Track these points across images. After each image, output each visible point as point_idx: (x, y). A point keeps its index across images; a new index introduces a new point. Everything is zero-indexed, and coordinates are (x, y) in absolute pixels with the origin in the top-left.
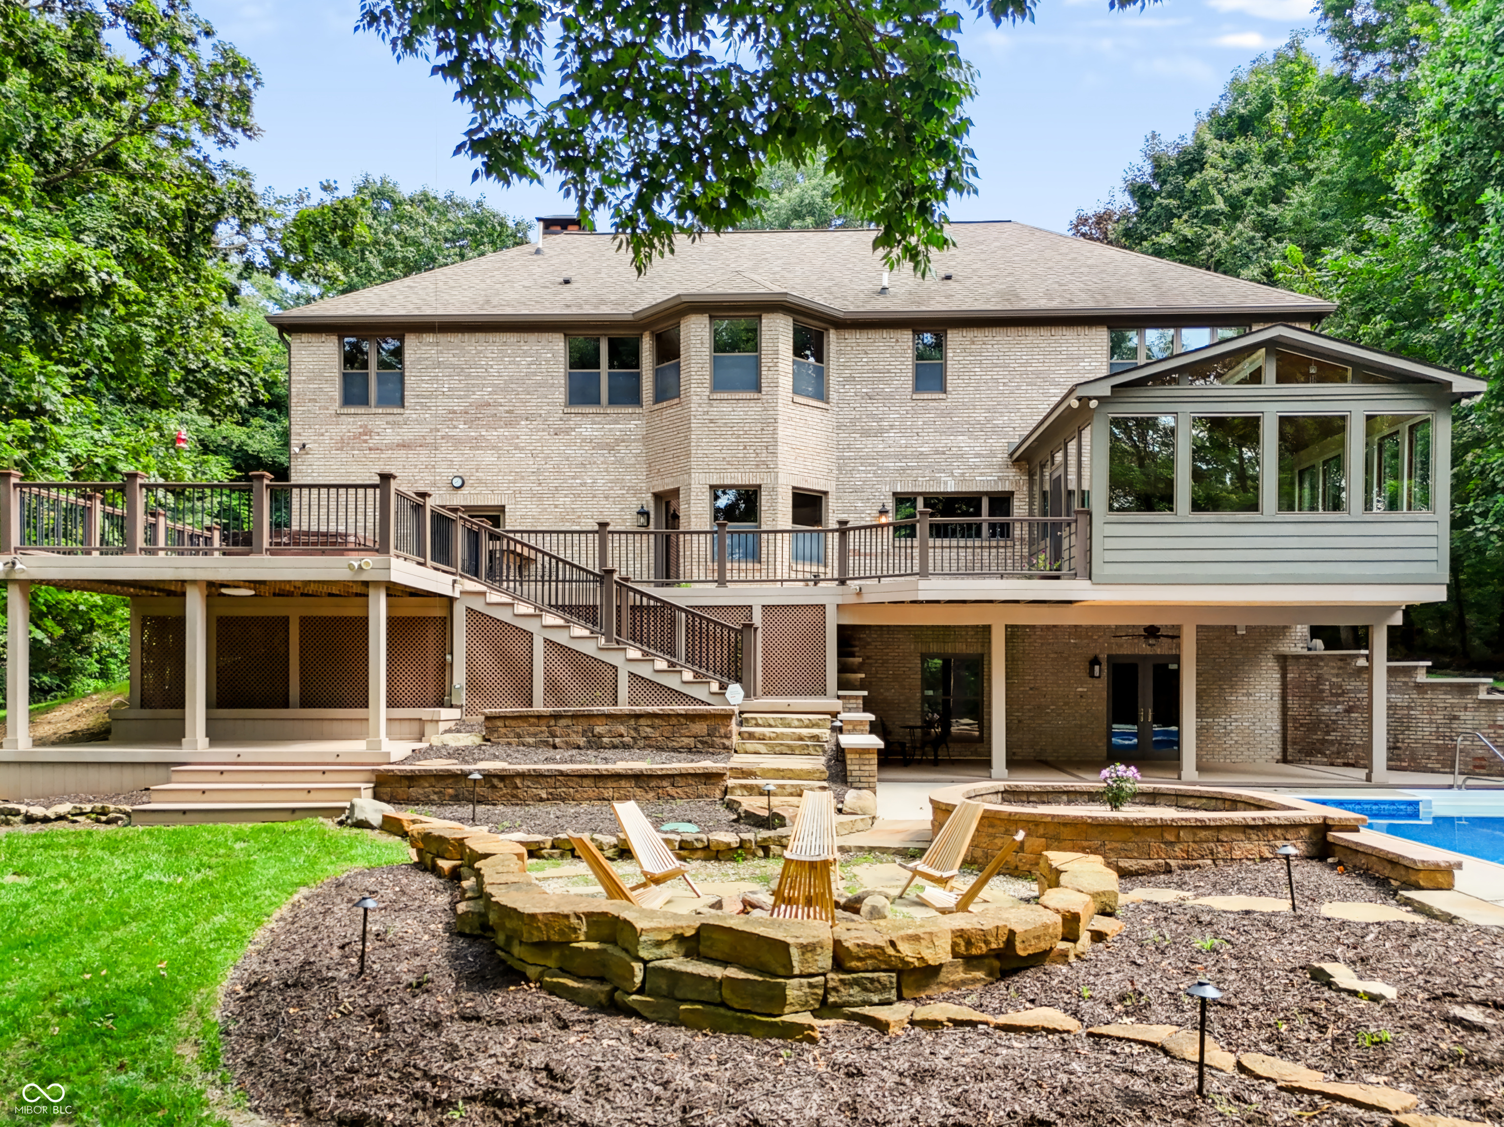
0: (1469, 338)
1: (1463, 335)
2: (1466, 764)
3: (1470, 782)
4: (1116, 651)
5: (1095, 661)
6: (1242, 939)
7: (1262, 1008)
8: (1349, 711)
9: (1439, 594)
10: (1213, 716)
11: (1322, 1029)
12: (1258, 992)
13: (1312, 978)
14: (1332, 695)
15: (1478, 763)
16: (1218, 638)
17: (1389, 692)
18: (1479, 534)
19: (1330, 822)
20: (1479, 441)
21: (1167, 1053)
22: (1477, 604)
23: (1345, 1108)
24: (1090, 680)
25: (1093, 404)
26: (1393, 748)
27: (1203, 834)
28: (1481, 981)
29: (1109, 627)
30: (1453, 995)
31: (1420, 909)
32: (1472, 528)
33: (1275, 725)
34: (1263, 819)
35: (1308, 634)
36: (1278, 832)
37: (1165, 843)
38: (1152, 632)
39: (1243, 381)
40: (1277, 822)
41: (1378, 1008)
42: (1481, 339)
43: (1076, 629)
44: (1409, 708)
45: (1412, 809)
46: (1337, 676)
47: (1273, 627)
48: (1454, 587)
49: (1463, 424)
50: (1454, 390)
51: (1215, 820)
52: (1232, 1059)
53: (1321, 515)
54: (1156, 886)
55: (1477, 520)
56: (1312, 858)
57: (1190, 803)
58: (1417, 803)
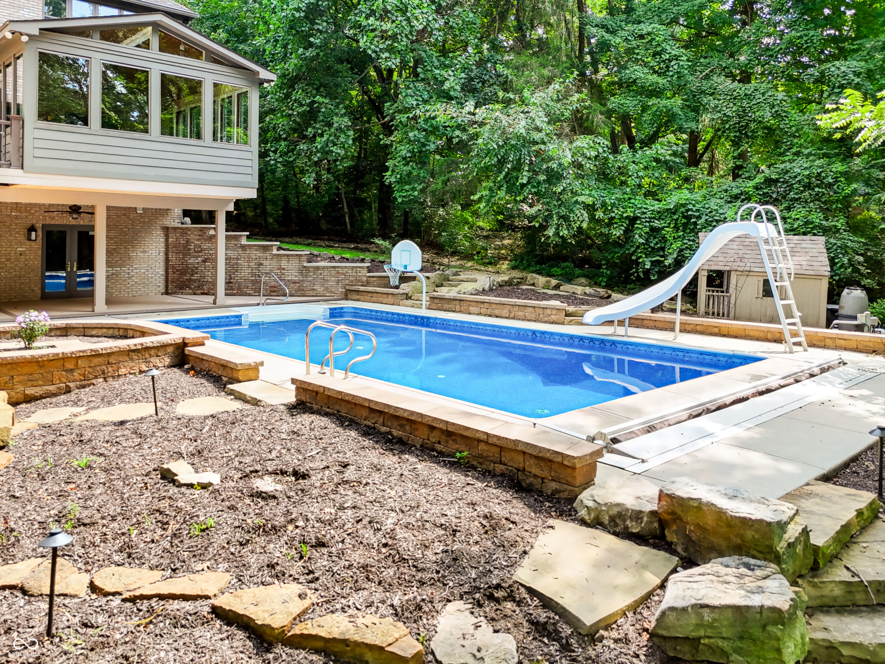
0: (267, 53)
1: (264, 51)
2: (266, 290)
3: (268, 301)
4: (48, 221)
5: (32, 229)
6: (114, 449)
7: (119, 518)
8: (204, 261)
9: (252, 194)
10: (121, 266)
11: (164, 525)
12: (119, 501)
13: (162, 478)
14: (196, 252)
15: (272, 289)
16: (124, 215)
17: (226, 249)
18: (272, 162)
19: (187, 341)
20: (272, 111)
21: (24, 592)
22: (271, 200)
23: (175, 605)
24: (28, 243)
25: (25, 39)
26: (228, 283)
27: (96, 361)
28: (274, 454)
29: (44, 205)
30: (257, 471)
31: (240, 397)
32: (269, 159)
33: (161, 271)
34: (142, 344)
35: (182, 214)
36: (153, 352)
37: (66, 371)
38: (75, 209)
39: (138, 46)
40: (151, 345)
41: (207, 495)
42: (273, 54)
43: (17, 206)
44: (238, 259)
45: (238, 320)
46: (198, 240)
47: (160, 209)
48: (260, 190)
49: (265, 100)
50: (261, 77)
51: (106, 349)
52: (86, 578)
53: (188, 141)
54: (57, 405)
55: (271, 154)
56: (174, 366)
57: (94, 332)
58: (240, 316)
